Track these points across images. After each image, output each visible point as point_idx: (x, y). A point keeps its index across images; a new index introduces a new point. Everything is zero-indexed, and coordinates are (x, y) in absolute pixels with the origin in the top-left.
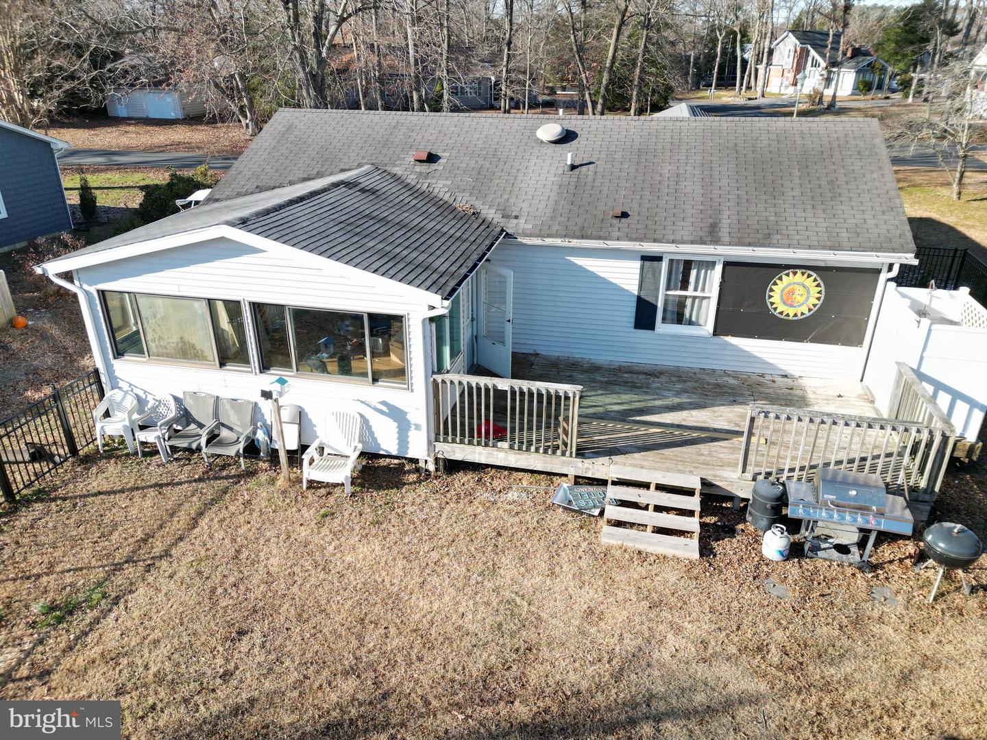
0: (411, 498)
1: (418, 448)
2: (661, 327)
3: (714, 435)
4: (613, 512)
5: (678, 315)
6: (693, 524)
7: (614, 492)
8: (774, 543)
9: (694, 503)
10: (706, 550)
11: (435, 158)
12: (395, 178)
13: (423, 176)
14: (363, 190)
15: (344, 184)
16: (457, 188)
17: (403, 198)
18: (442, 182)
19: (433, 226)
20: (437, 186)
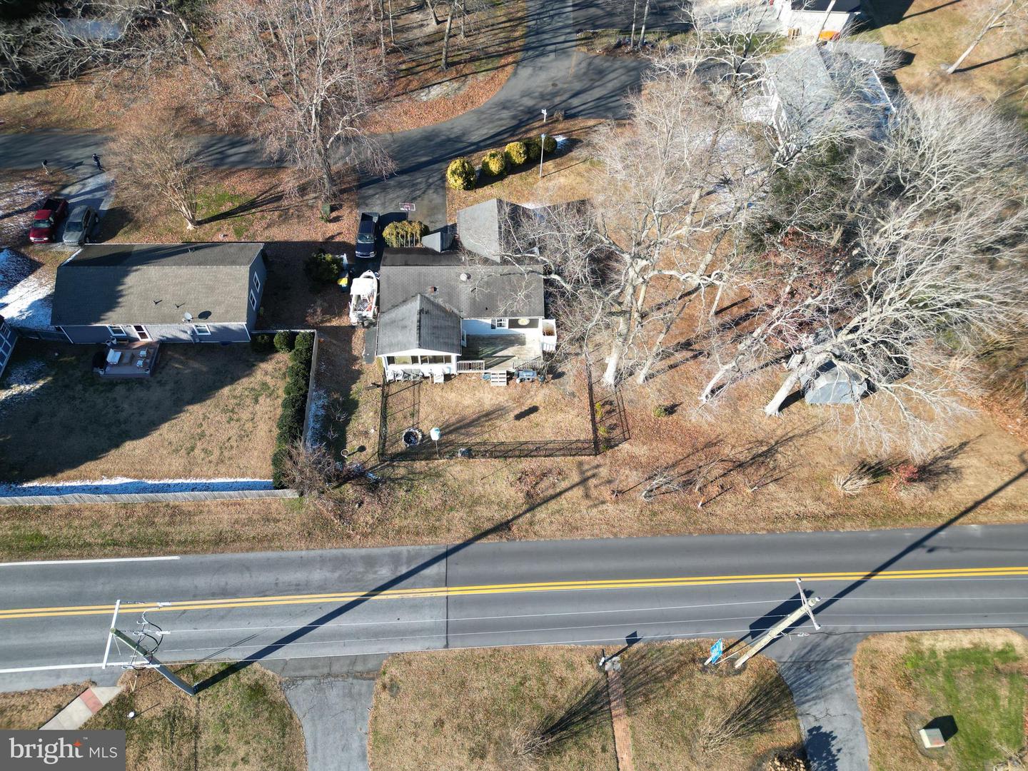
0: (455, 381)
1: (454, 371)
2: (497, 328)
3: (509, 357)
4: (492, 380)
5: (500, 325)
6: (505, 380)
7: (492, 376)
8: (518, 381)
9: (505, 376)
10: (508, 384)
11: (435, 289)
12: (428, 299)
13: (435, 297)
14: (427, 313)
15: (421, 312)
16: (444, 302)
17: (435, 312)
18: (441, 299)
19: (447, 324)
20: (440, 301)
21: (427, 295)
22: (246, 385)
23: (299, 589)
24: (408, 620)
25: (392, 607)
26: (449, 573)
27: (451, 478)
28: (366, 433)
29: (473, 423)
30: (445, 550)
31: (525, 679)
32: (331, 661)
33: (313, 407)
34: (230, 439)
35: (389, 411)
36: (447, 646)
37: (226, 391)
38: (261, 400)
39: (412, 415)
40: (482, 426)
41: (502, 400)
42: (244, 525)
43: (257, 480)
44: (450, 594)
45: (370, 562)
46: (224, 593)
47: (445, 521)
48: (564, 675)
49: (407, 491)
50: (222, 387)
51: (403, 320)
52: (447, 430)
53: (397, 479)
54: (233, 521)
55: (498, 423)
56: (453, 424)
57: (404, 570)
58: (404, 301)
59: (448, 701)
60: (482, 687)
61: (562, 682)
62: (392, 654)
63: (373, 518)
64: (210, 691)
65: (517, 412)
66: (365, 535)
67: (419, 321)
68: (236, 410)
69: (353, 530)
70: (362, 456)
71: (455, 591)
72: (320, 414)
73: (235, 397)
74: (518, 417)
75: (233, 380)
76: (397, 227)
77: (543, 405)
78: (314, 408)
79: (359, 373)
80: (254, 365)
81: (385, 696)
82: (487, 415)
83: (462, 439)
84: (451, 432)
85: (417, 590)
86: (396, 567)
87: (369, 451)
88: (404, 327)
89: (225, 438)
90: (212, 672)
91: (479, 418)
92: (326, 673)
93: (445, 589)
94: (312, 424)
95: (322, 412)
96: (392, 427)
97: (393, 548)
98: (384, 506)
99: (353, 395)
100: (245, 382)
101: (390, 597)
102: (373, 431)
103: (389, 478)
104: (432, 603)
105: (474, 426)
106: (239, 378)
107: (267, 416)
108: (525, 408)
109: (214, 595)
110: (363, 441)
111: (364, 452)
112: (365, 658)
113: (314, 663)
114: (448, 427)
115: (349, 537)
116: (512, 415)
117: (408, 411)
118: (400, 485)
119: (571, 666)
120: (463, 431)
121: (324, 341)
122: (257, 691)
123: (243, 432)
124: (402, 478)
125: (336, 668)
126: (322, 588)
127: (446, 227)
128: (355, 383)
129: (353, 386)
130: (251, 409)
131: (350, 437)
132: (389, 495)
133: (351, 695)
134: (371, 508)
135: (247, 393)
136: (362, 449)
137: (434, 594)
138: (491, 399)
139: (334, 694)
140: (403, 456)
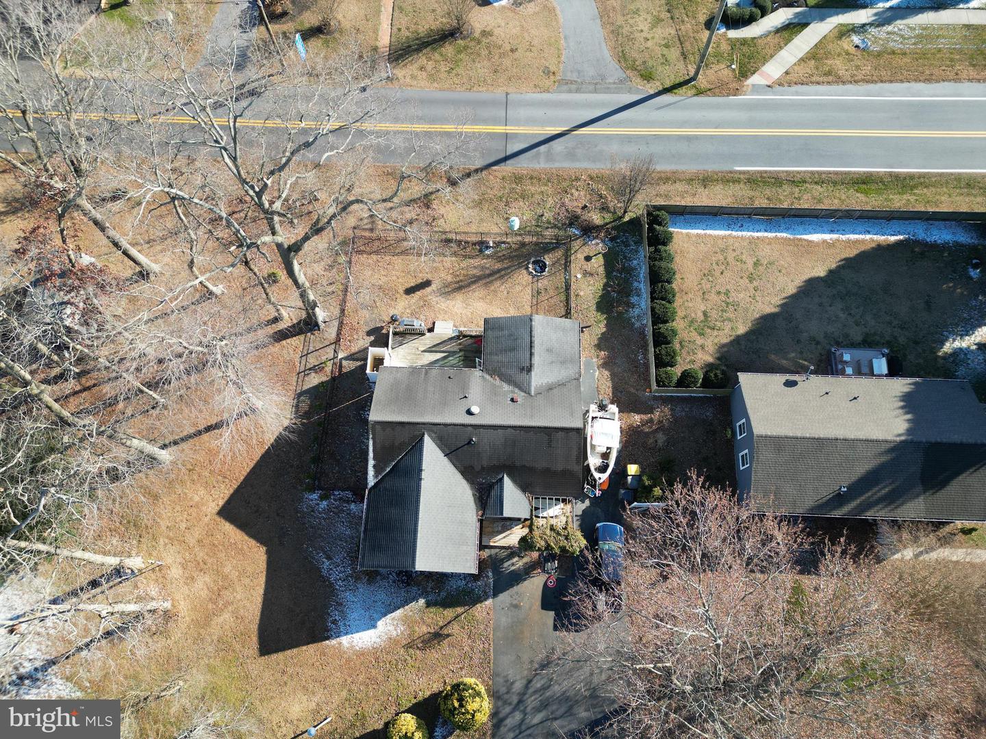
10: (433, 323)
11: (512, 400)
12: (521, 389)
13: (513, 392)
14: (523, 369)
15: (529, 369)
16: (501, 387)
17: (512, 372)
18: (506, 389)
19: (500, 358)
20: (506, 387)
21: (523, 394)
22: (721, 333)
23: (629, 139)
24: (538, 113)
25: (551, 122)
26: (504, 143)
27: (500, 225)
28: (586, 274)
29: (476, 280)
30: (507, 162)
31: (449, 72)
32: (595, 91)
33: (643, 305)
34: (722, 273)
35: (563, 298)
36: (507, 94)
37: (742, 330)
38: (700, 317)
39: (539, 293)
40: (467, 275)
41: (443, 304)
42: (686, 192)
43: (684, 231)
44: (504, 128)
45: (571, 155)
46: (689, 139)
47: (507, 187)
48: (420, 73)
49: (542, 215)
50: (747, 334)
51: (552, 362)
52: (503, 272)
53: (552, 228)
54: (697, 196)
55: (449, 278)
56: (496, 279)
57: (543, 148)
58: (550, 388)
59: (507, 62)
60: (482, 68)
61: (422, 68)
62: (549, 92)
63: (572, 195)
64: (682, 80)
65: (428, 290)
66: (577, 179)
67: (531, 354)
68: (723, 304)
69: (589, 184)
70: (587, 251)
71: (500, 129)
72: (636, 298)
73: (730, 320)
74: (427, 284)
75: (737, 340)
76: (567, 538)
77: (398, 296)
78: (642, 302)
79: (599, 347)
80: (718, 359)
81: (552, 68)
82: (460, 288)
83: (487, 263)
84: (499, 271)
85: (531, 132)
86: (549, 151)
87: (581, 256)
88: (549, 350)
89: (728, 274)
90: (683, 90)
91: (469, 285)
92: (598, 85)
93: (507, 131)
94: (642, 286)
95: (634, 299)
96: (560, 279)
97: (552, 166)
98: (563, 205)
99: (602, 317)
100: (724, 336)
101: (553, 129)
102: (579, 276)
103: (559, 229)
104: (518, 122)
105: (474, 276)
106: (732, 343)
107: (690, 296)
108: (419, 293)
109: (696, 137)
110: (589, 266)
111: (585, 255)
112: (570, 91)
113: (607, 90)
114: (502, 276)
115: (592, 179)
116: (434, 287)
117: (543, 297)
118: (549, 222)
119: (413, 77)
120: (487, 272)
121: (645, 391)
122: (648, 77)
123: (711, 279)
124: (547, 228)
125: (591, 87)
126: (609, 138)
127: (495, 595)
128: (602, 334)
129: (605, 329)
130: (710, 307)
131: (601, 270)
132: (559, 214)
133: (579, 72)
134: (576, 204)
135: (718, 324)
136: (588, 259)
137: (517, 128)
138: (454, 306)
139: (590, 72)
140: (547, 248)
